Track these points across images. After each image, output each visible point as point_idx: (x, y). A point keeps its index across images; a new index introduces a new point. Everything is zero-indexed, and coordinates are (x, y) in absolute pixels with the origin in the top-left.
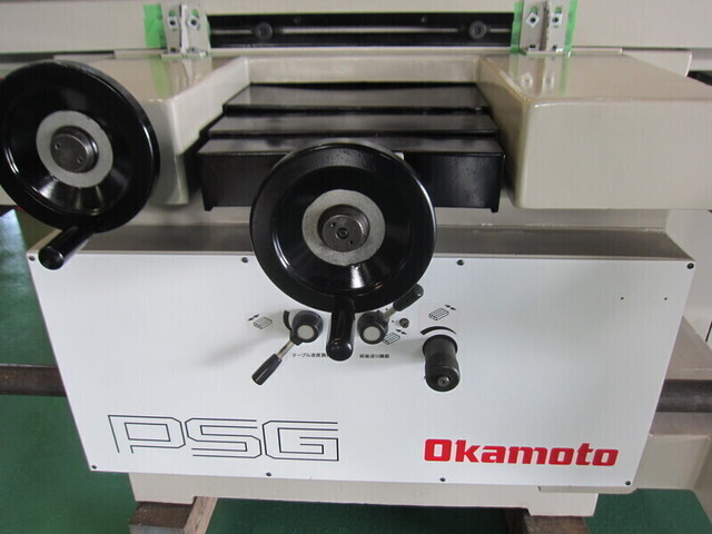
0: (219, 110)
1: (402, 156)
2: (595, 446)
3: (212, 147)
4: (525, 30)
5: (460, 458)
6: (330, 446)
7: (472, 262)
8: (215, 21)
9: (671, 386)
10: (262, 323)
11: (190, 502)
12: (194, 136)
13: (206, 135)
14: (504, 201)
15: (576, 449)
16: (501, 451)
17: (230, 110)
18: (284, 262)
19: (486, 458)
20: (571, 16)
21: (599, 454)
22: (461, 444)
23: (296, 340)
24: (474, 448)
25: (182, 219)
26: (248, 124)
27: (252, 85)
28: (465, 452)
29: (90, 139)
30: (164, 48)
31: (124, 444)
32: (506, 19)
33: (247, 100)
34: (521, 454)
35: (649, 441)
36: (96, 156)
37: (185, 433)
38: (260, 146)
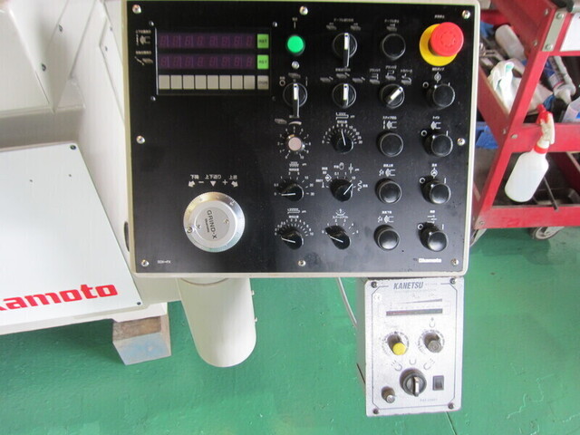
34: (37, 299)
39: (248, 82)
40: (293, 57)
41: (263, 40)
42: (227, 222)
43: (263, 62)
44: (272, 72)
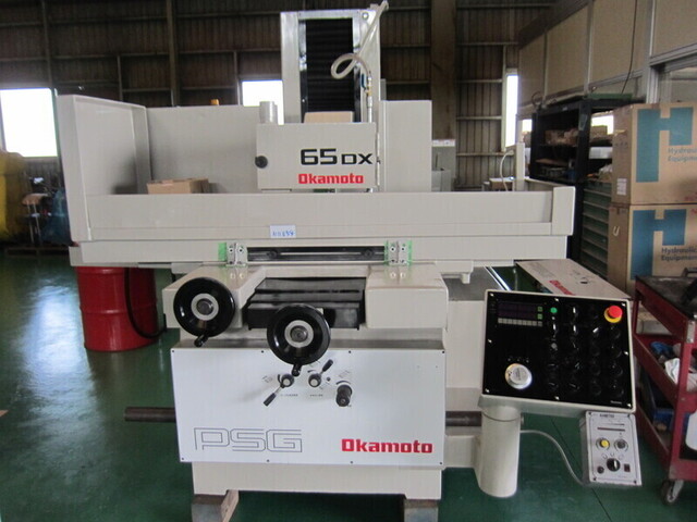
0: (253, 291)
1: (321, 311)
2: (421, 442)
3: (252, 306)
4: (390, 253)
5: (359, 450)
6: (298, 443)
7: (354, 351)
8: (250, 250)
9: (449, 414)
10: (268, 380)
11: (224, 494)
12: (245, 302)
13: (249, 302)
14: (361, 327)
15: (412, 443)
16: (377, 445)
17: (258, 291)
18: (277, 344)
19: (371, 450)
20: (410, 247)
21: (424, 446)
22: (358, 441)
23: (283, 386)
24: (365, 444)
25: (235, 336)
26: (264, 297)
27: (267, 279)
28: (361, 447)
29: (210, 302)
30: (226, 261)
31: (200, 444)
32: (382, 249)
33: (264, 287)
34: (387, 447)
35: (446, 440)
36: (212, 309)
37: (230, 437)
38: (269, 306)
39: (534, 323)
40: (552, 315)
41: (540, 309)
42: (525, 378)
43: (540, 317)
44: (544, 321)
